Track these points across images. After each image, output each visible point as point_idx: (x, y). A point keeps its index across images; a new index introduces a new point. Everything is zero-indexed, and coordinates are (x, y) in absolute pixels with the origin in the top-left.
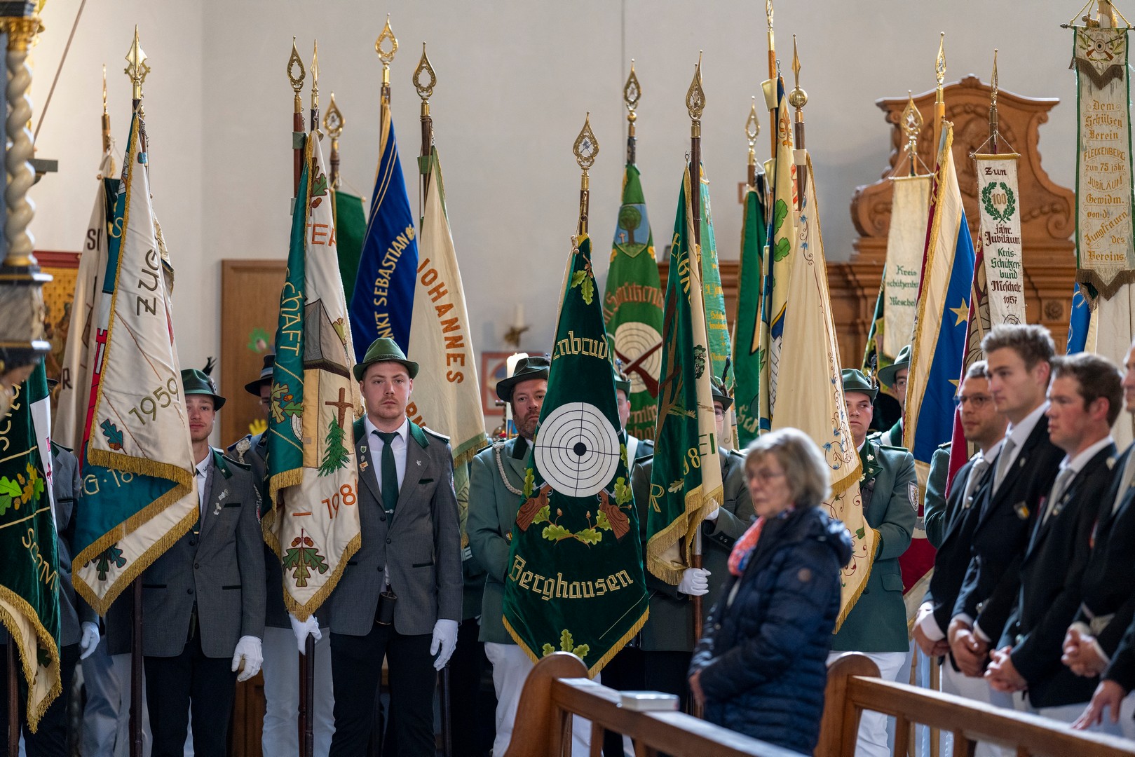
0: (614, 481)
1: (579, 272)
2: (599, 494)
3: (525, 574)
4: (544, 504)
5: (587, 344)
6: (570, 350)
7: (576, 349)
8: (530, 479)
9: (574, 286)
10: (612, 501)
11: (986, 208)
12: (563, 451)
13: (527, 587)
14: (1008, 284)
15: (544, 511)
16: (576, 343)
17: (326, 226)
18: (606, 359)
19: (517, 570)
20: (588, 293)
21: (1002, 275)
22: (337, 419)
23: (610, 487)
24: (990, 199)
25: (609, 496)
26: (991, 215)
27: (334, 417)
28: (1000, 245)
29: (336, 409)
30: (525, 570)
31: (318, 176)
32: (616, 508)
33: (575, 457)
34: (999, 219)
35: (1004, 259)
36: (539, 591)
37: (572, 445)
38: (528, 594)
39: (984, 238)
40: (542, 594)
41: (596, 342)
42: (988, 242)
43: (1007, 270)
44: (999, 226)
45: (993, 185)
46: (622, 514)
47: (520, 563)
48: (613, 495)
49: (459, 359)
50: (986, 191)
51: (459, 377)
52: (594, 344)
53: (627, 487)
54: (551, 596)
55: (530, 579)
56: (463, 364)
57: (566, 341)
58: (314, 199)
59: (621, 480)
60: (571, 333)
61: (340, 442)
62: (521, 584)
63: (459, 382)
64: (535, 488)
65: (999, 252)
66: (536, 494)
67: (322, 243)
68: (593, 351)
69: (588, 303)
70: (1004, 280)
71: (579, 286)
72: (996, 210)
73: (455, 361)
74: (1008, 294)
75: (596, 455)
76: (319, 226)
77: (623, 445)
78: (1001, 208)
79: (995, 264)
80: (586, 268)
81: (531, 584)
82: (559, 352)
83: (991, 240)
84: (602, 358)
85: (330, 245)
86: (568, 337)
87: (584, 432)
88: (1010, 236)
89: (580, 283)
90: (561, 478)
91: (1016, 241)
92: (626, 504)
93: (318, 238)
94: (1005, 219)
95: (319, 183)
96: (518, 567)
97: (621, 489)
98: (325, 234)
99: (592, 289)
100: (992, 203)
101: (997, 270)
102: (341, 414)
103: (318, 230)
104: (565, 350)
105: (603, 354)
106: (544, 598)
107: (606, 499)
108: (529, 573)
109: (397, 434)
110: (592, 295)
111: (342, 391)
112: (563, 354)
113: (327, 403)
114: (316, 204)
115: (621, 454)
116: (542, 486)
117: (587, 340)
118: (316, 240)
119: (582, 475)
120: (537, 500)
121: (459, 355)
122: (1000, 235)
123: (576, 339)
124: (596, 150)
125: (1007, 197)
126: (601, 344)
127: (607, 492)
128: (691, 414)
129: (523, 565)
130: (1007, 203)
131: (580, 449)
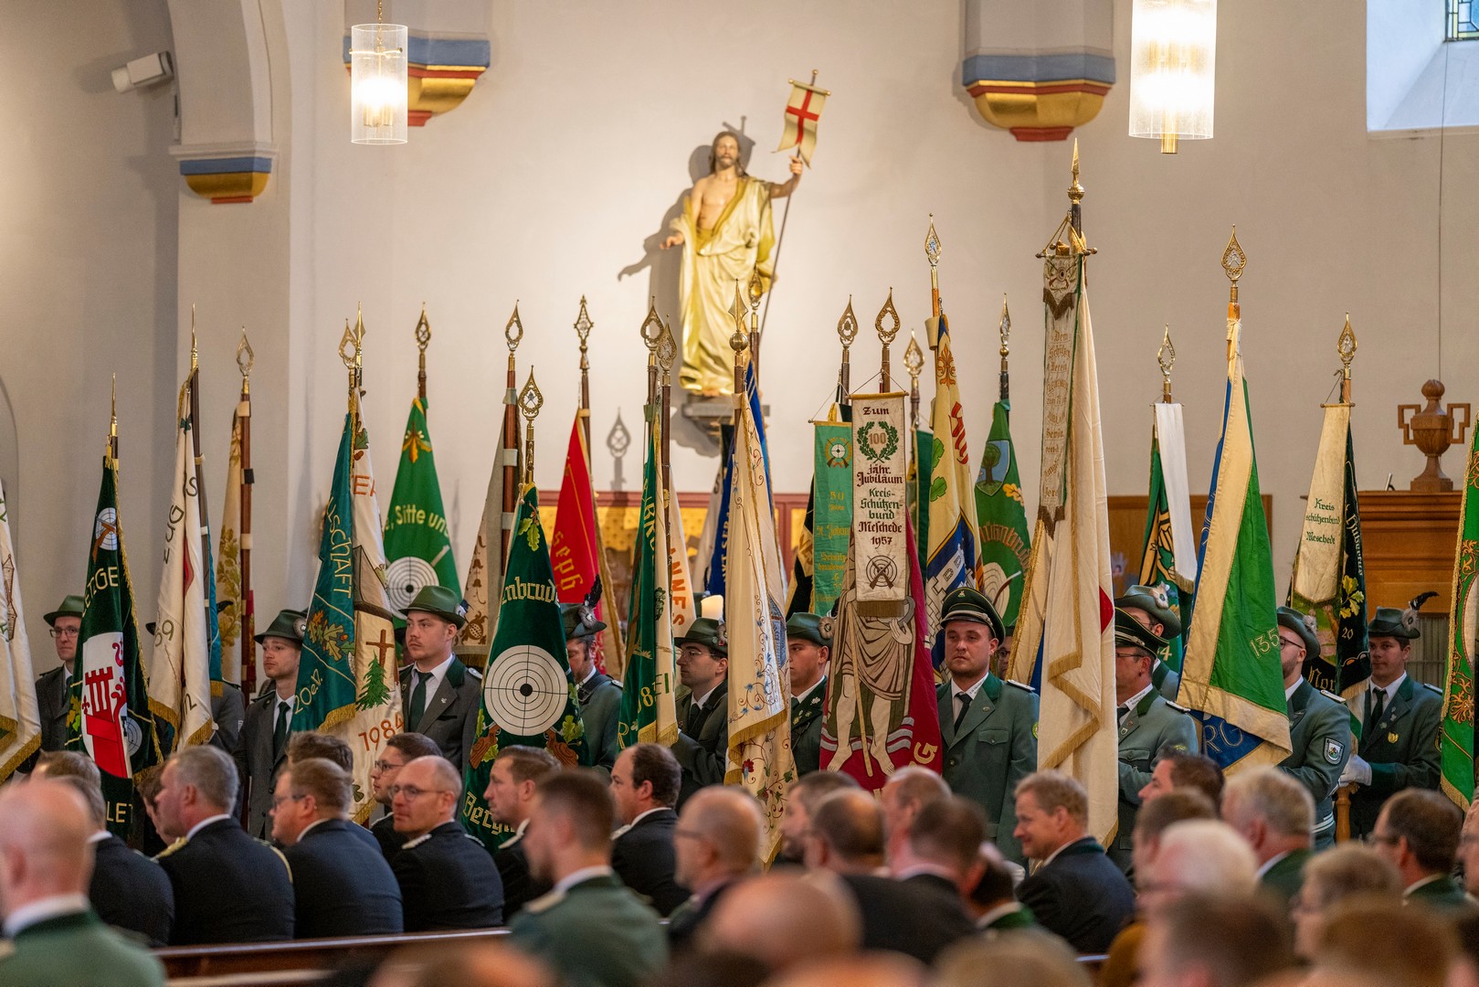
0: (562, 719)
1: (525, 519)
2: (546, 733)
3: (475, 810)
4: (493, 743)
5: (533, 589)
6: (517, 595)
7: (522, 594)
8: (481, 719)
9: (521, 534)
10: (560, 739)
11: (861, 449)
12: (510, 692)
13: (478, 823)
14: (879, 524)
15: (493, 749)
16: (522, 588)
17: (367, 478)
18: (553, 602)
19: (469, 806)
20: (535, 540)
21: (871, 515)
22: (378, 658)
23: (558, 725)
24: (866, 439)
25: (557, 734)
26: (866, 455)
27: (376, 656)
28: (872, 485)
29: (377, 650)
30: (475, 806)
31: (360, 431)
32: (564, 745)
33: (521, 697)
34: (874, 459)
35: (876, 499)
36: (489, 826)
37: (518, 686)
38: (479, 829)
39: (856, 478)
40: (491, 829)
41: (543, 586)
42: (860, 483)
43: (881, 511)
44: (874, 466)
45: (871, 425)
46: (571, 751)
47: (471, 800)
48: (561, 733)
49: (680, 602)
50: (861, 431)
51: (680, 620)
52: (540, 589)
53: (576, 724)
54: (500, 831)
55: (480, 815)
56: (684, 607)
57: (512, 586)
58: (357, 451)
59: (569, 718)
60: (517, 579)
61: (381, 680)
62: (472, 819)
63: (680, 624)
64: (485, 728)
65: (871, 492)
66: (486, 733)
67: (364, 494)
68: (539, 595)
69: (534, 550)
70: (874, 521)
71: (525, 533)
72: (871, 450)
73: (677, 603)
74: (878, 535)
75: (542, 695)
76: (362, 477)
77: (571, 684)
78: (878, 448)
79: (864, 504)
80: (532, 516)
81: (481, 819)
82: (506, 598)
83: (864, 480)
84: (549, 601)
85: (371, 495)
86: (515, 583)
87: (530, 674)
88: (888, 475)
89: (525, 530)
90: (509, 718)
91: (897, 480)
92: (574, 741)
93: (359, 489)
94: (883, 459)
95: (361, 437)
96: (469, 803)
97: (569, 727)
98: (366, 485)
99: (539, 536)
100: (869, 442)
101: (866, 510)
102: (382, 654)
103: (359, 481)
104: (511, 596)
105: (550, 598)
106: (493, 832)
107: (553, 736)
108: (479, 808)
109: (431, 675)
110: (538, 542)
111: (383, 632)
112: (510, 599)
113: (367, 643)
114: (358, 457)
115: (569, 693)
116: (491, 726)
117: (533, 585)
118: (358, 490)
119: (528, 715)
120: (487, 740)
121: (680, 598)
122: (874, 475)
123: (522, 585)
124: (541, 401)
125: (887, 436)
126: (548, 588)
127: (555, 730)
128: (647, 655)
129: (474, 802)
130: (887, 442)
131: (526, 690)
